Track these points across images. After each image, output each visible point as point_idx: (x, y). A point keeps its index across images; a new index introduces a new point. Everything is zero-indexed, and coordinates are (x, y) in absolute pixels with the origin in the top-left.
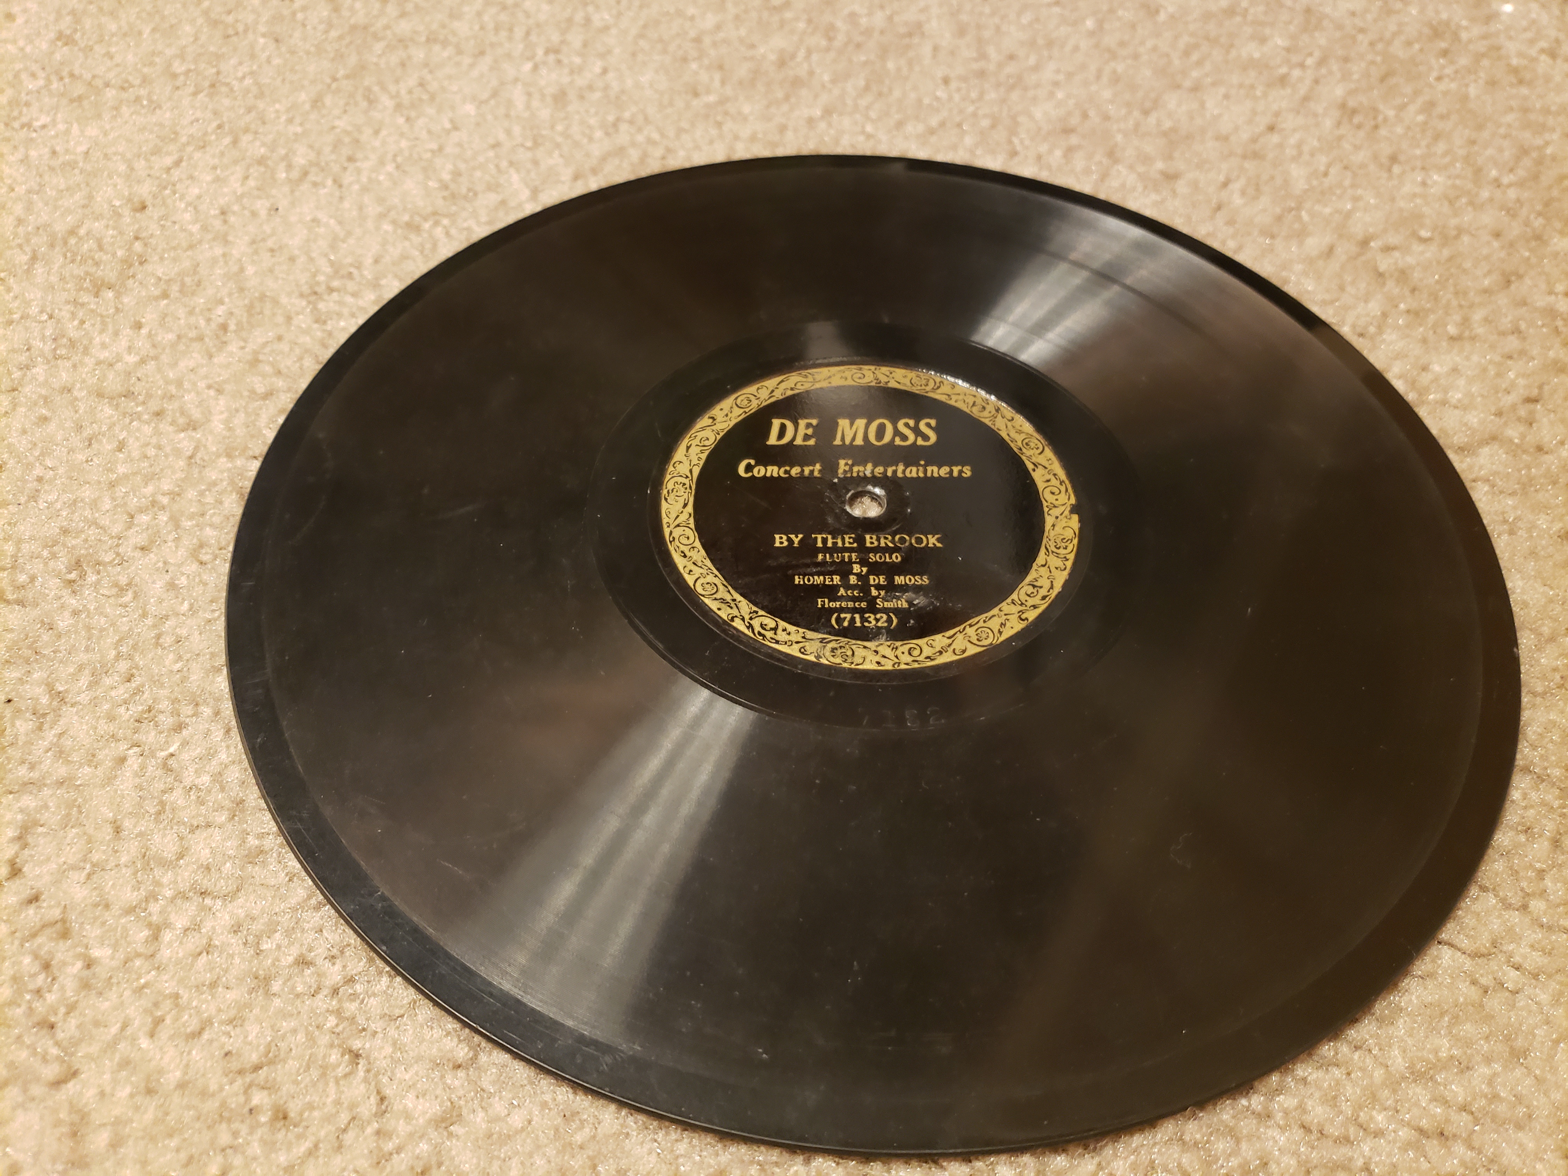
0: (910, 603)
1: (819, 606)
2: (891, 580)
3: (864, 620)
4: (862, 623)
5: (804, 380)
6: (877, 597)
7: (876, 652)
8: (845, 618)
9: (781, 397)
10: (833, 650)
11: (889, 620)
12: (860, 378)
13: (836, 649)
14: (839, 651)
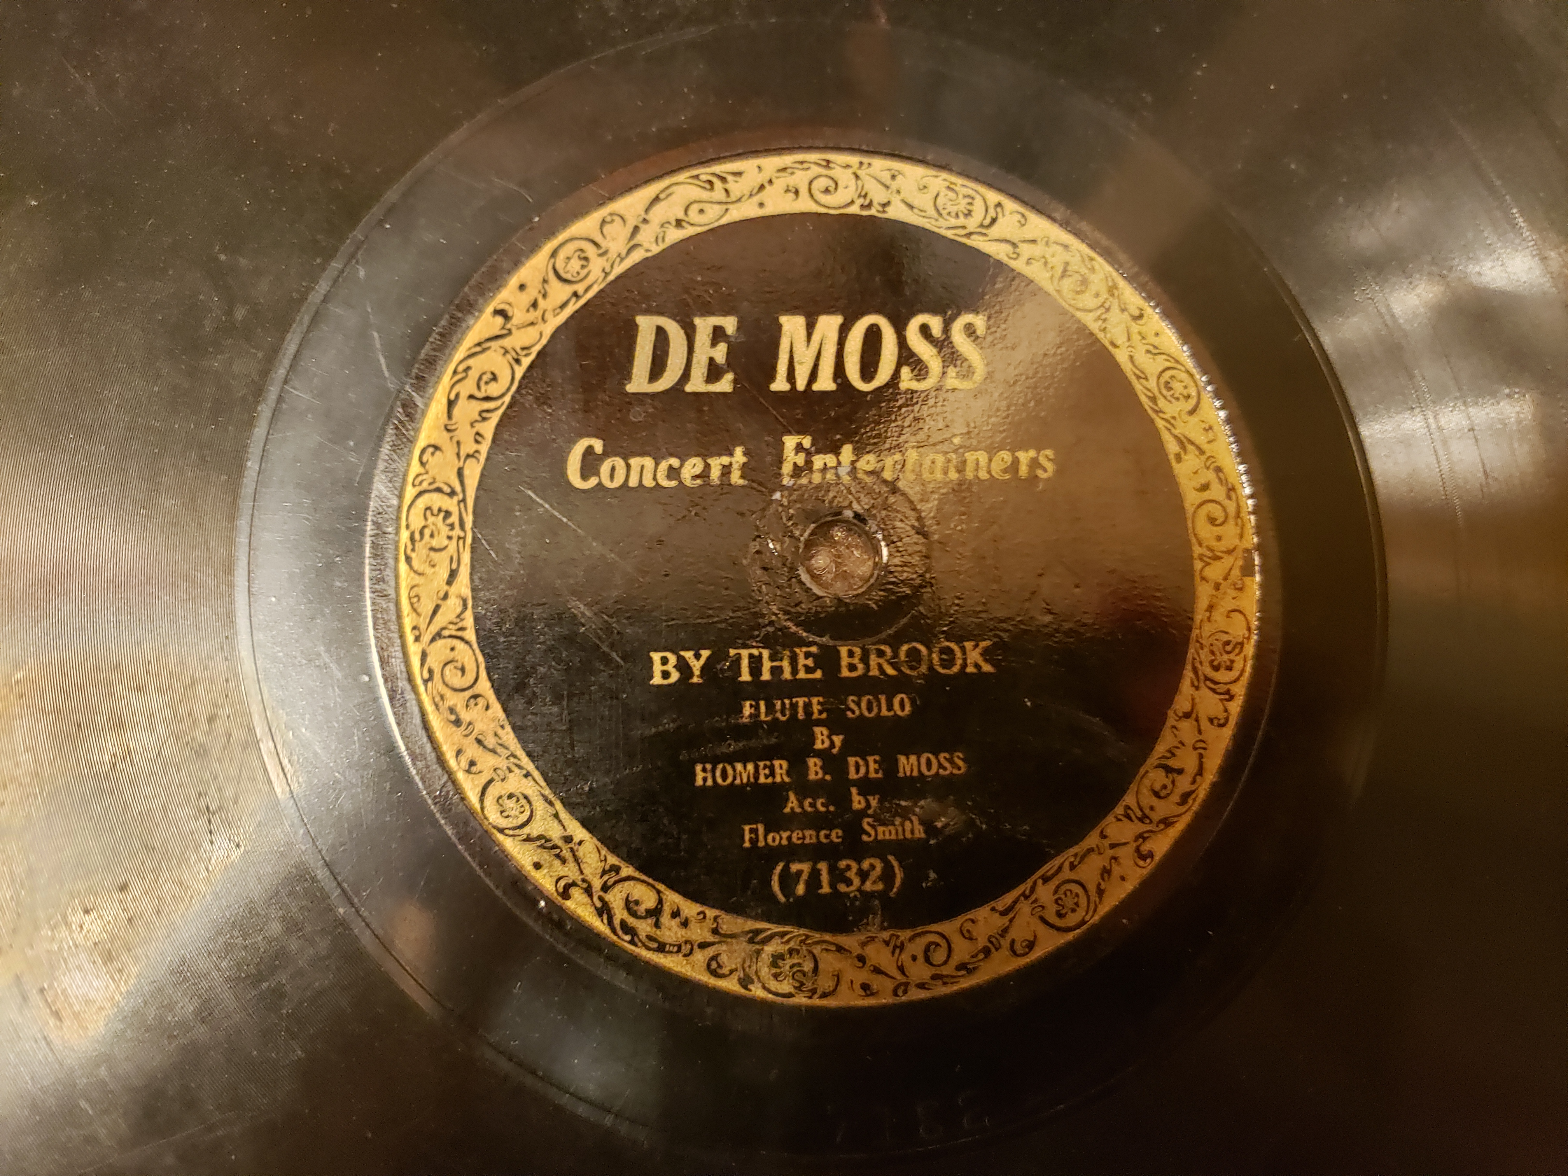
0: (928, 825)
1: (747, 845)
2: (889, 766)
3: (838, 876)
4: (832, 885)
5: (705, 195)
6: (863, 813)
7: (861, 959)
8: (799, 873)
9: (656, 249)
10: (776, 959)
11: (887, 876)
12: (827, 191)
13: (781, 957)
14: (789, 962)
